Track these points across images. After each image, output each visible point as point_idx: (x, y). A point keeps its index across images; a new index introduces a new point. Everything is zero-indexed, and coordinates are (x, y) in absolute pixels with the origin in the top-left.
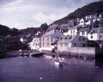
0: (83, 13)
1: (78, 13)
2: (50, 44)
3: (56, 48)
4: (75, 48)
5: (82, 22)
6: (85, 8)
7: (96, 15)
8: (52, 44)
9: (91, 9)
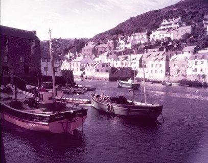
0: (135, 26)
1: (129, 25)
2: (79, 70)
3: (84, 73)
4: (98, 73)
5: (122, 44)
6: (138, 19)
7: (147, 32)
8: (81, 70)
9: (145, 21)
